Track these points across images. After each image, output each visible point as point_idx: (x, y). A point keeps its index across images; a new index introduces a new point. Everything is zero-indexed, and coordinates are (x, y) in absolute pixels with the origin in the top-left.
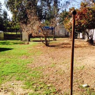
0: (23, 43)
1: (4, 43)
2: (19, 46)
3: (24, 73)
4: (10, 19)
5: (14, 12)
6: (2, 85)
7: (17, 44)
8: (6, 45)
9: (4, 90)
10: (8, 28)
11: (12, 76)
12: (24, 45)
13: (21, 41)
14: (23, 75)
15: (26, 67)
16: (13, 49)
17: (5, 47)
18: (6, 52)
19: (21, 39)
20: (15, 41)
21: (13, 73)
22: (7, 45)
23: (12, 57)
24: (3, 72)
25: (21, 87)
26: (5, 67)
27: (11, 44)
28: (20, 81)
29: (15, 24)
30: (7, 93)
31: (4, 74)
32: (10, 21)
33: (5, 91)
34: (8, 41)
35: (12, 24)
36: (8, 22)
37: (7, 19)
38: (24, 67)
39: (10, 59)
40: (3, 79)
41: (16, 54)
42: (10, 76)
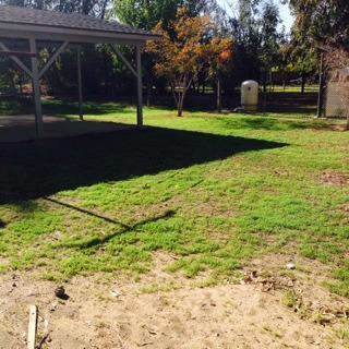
0: (326, 127)
1: (256, 124)
2: (311, 136)
3: (334, 238)
4: (286, 33)
5: (302, 8)
6: (255, 262)
7: (301, 126)
8: (263, 130)
9: (259, 279)
10: (273, 69)
11: (287, 239)
12: (330, 133)
13: (320, 116)
14: (330, 243)
15: (341, 217)
16: (288, 145)
17: (261, 138)
18: (266, 153)
19: (321, 112)
20: (296, 118)
21: (291, 228)
22: (266, 132)
23: (285, 174)
24: (256, 219)
25: (324, 284)
26: (261, 203)
27: (280, 127)
28: (316, 262)
29: (300, 53)
30: (272, 291)
31: (258, 226)
32: (283, 42)
33: (265, 283)
34: (272, 116)
35: (289, 53)
36: (277, 46)
37: (276, 36)
38: (331, 212)
39: (277, 181)
40: (258, 244)
41: (299, 165)
42: (282, 237)
